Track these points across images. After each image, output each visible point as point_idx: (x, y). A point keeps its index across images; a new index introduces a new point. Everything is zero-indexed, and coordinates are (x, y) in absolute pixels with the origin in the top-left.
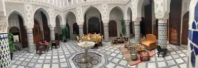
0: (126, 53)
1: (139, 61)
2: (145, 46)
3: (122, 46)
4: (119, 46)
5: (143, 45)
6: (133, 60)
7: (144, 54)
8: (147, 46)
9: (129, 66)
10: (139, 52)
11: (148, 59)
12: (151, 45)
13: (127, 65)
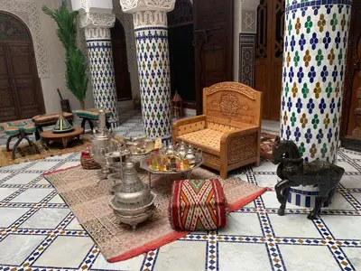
0: (90, 192)
1: (166, 229)
2: (196, 148)
3: (69, 160)
4: (47, 163)
5: (187, 144)
6: (127, 227)
7: (195, 194)
8: (206, 152)
9: (100, 263)
10: (166, 184)
11: (219, 220)
12: (231, 142)
13: (90, 259)
